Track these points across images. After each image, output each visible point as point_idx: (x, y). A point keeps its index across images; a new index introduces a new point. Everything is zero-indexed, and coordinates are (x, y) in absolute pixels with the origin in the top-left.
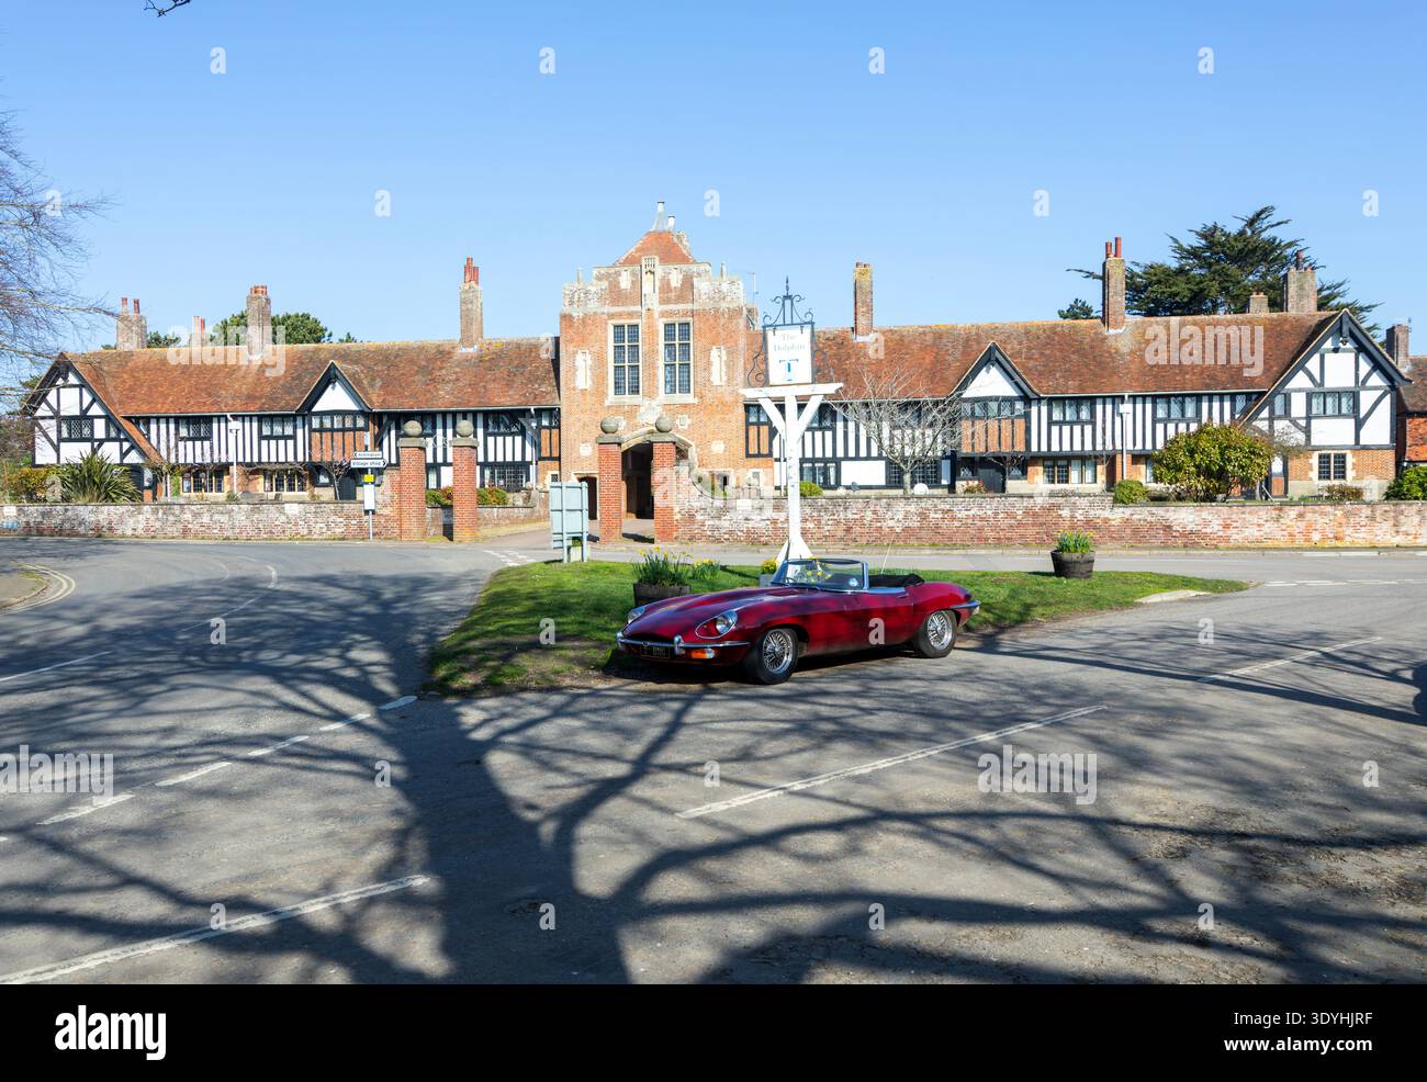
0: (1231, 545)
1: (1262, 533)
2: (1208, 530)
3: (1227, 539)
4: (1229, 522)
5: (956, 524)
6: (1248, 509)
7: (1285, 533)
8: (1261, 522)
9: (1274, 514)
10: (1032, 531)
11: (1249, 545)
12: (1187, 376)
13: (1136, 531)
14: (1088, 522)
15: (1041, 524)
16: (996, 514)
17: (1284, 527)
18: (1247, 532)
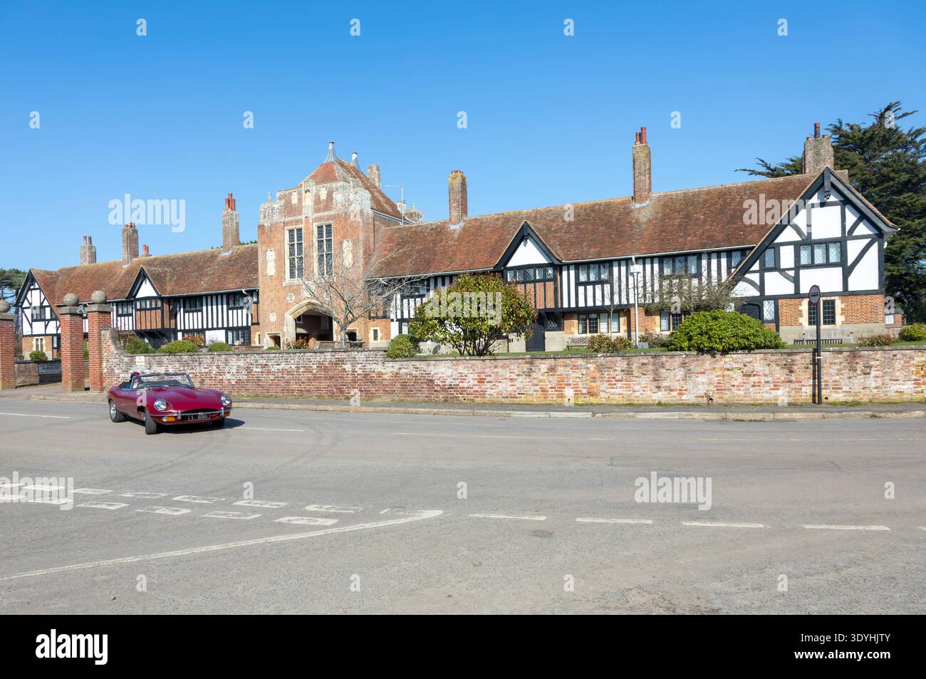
0: (486, 400)
1: (515, 388)
2: (465, 385)
3: (483, 393)
4: (483, 376)
5: (272, 377)
6: (500, 363)
7: (537, 388)
8: (513, 376)
9: (526, 367)
10: (324, 384)
11: (503, 400)
12: (689, 238)
13: (404, 385)
14: (366, 375)
15: (332, 378)
16: (298, 368)
17: (536, 382)
18: (501, 386)
